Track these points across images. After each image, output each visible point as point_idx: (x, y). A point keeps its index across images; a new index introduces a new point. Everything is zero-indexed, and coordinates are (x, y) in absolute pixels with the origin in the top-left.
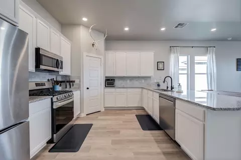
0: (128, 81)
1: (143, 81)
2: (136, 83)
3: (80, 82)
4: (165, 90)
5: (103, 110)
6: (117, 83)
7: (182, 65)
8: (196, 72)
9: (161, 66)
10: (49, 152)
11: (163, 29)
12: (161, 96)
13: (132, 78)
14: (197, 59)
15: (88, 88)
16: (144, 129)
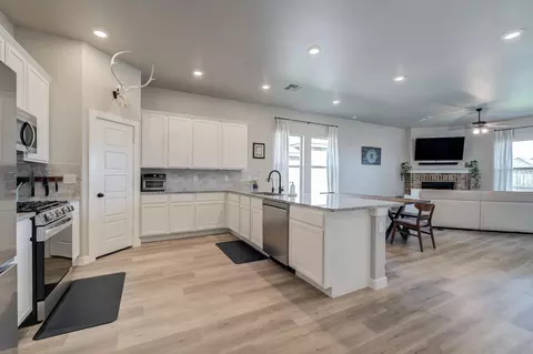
0: (196, 178)
1: (227, 178)
2: (212, 183)
3: (79, 179)
4: (268, 194)
5: (137, 243)
6: (170, 182)
7: (293, 151)
8: (313, 164)
9: (259, 151)
10: (34, 339)
11: (266, 87)
12: (266, 202)
13: (203, 173)
14: (315, 142)
15: (100, 195)
16: (236, 261)
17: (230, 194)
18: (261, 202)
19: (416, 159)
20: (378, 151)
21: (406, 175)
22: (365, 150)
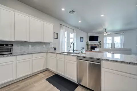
1: (44, 46)
9: (56, 36)
17: (49, 54)
18: (75, 58)
19: (90, 41)
20: (83, 38)
21: (88, 45)
22: (81, 38)
